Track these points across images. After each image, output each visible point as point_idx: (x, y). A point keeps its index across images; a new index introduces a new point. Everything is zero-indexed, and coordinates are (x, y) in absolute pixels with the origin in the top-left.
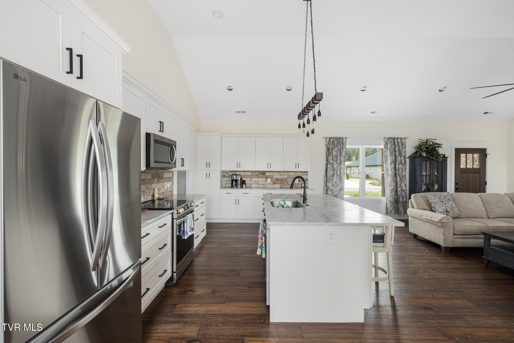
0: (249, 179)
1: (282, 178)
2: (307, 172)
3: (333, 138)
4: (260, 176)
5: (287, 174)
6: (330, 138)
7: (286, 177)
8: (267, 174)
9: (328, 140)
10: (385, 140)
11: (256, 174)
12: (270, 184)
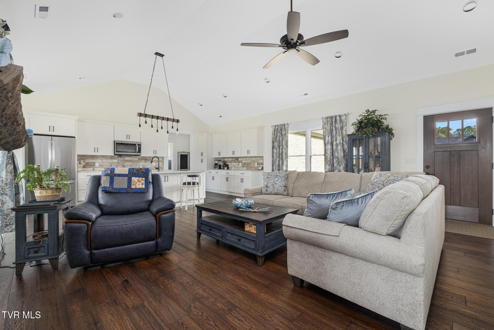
0: (230, 163)
1: (248, 162)
2: (263, 157)
3: (277, 125)
4: (236, 161)
5: (250, 159)
6: (275, 126)
7: (249, 161)
8: (239, 159)
9: (274, 128)
10: (323, 120)
11: (234, 159)
12: (241, 167)
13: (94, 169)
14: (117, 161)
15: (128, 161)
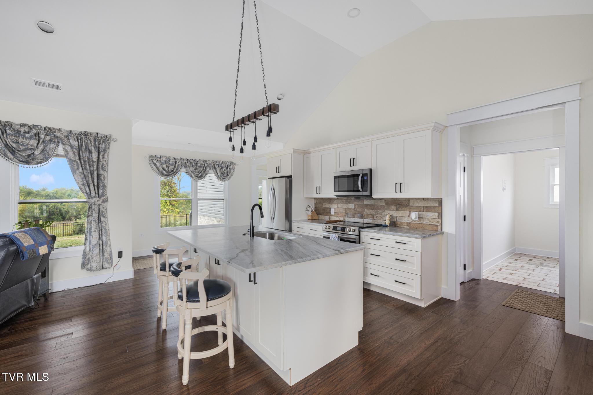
13: (330, 217)
14: (354, 207)
15: (368, 206)
